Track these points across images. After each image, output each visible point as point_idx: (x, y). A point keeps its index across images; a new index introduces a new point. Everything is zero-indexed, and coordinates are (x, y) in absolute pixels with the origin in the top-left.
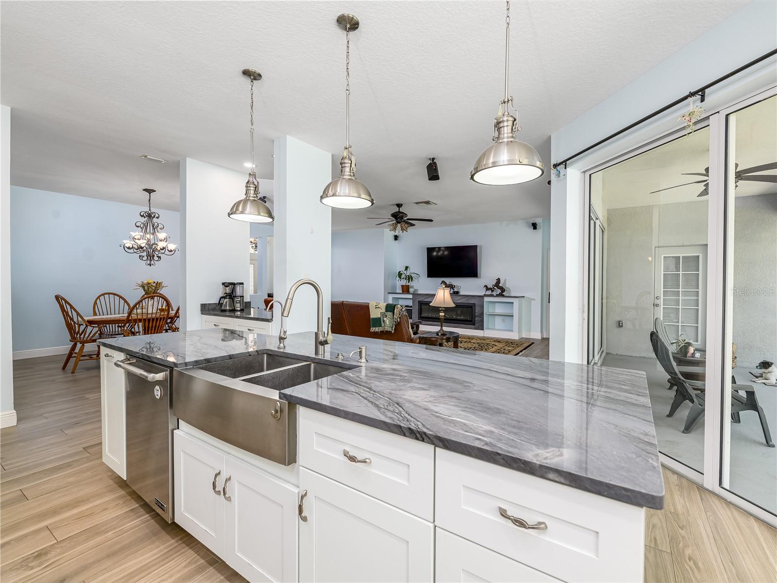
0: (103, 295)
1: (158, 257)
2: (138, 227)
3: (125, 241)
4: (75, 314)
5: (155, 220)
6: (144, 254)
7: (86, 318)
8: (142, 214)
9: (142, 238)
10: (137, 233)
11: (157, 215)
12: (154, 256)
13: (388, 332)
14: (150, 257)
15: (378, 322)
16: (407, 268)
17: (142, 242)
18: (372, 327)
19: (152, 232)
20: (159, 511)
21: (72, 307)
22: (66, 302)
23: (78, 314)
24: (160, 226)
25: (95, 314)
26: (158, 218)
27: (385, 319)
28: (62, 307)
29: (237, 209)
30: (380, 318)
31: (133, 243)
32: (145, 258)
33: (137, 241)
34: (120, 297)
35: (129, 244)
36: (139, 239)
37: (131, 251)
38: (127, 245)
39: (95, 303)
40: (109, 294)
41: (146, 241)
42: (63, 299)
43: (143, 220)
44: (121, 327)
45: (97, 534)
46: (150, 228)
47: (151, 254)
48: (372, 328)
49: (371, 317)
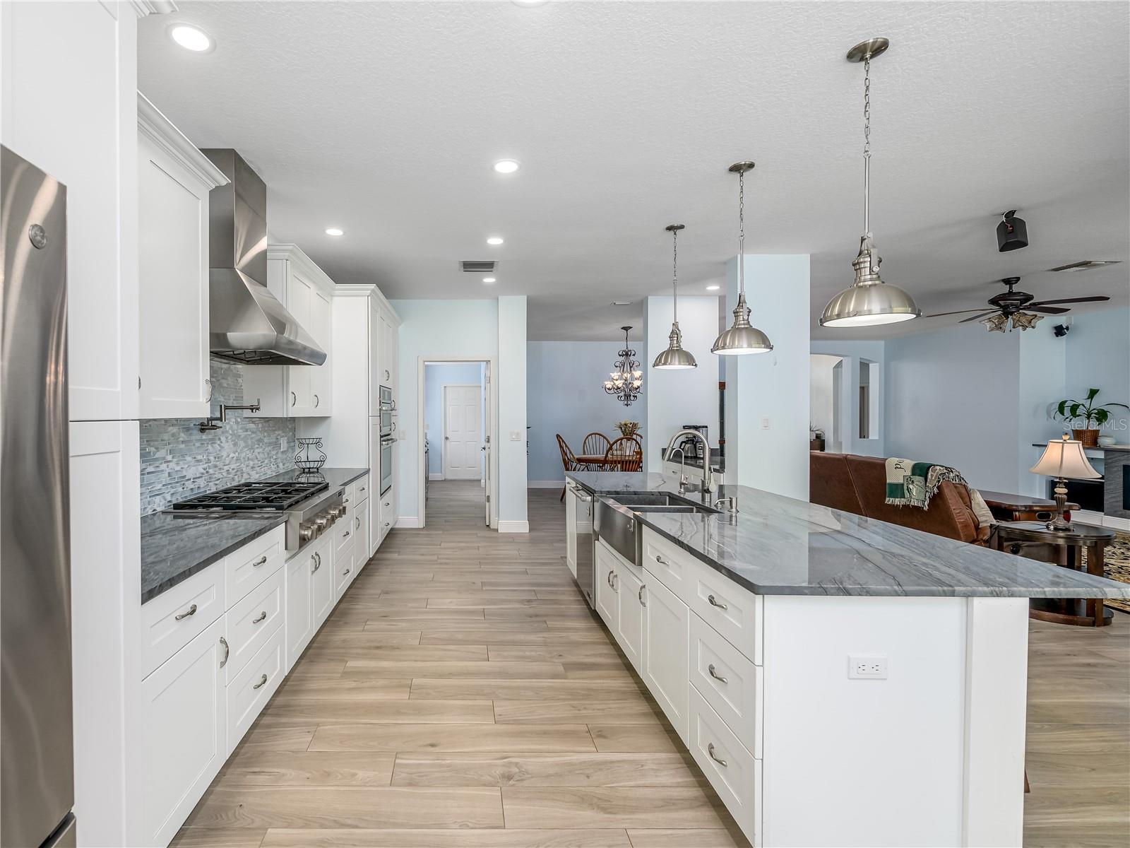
0: (591, 435)
1: (633, 396)
2: (616, 367)
3: (606, 383)
4: (568, 452)
5: (632, 358)
6: (622, 394)
7: (576, 457)
8: (620, 353)
9: (621, 378)
10: (616, 374)
11: (633, 353)
12: (630, 396)
13: (918, 509)
14: (627, 397)
15: (898, 490)
16: (1093, 393)
17: (620, 383)
18: (890, 497)
19: (629, 370)
20: (588, 598)
21: (566, 446)
22: (563, 441)
23: (570, 452)
24: (636, 364)
25: (584, 453)
26: (634, 355)
27: (911, 486)
28: (561, 446)
29: (660, 362)
30: (903, 485)
31: (612, 383)
32: (623, 398)
33: (615, 381)
34: (604, 437)
35: (609, 385)
36: (617, 380)
37: (612, 391)
38: (608, 386)
39: (585, 442)
40: (596, 434)
41: (623, 381)
42: (560, 437)
43: (622, 359)
44: (600, 466)
45: (556, 604)
46: (627, 367)
47: (628, 394)
48: (887, 499)
49: (888, 481)
